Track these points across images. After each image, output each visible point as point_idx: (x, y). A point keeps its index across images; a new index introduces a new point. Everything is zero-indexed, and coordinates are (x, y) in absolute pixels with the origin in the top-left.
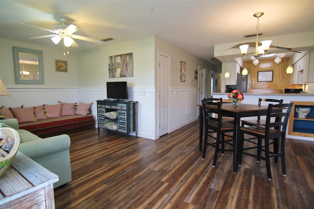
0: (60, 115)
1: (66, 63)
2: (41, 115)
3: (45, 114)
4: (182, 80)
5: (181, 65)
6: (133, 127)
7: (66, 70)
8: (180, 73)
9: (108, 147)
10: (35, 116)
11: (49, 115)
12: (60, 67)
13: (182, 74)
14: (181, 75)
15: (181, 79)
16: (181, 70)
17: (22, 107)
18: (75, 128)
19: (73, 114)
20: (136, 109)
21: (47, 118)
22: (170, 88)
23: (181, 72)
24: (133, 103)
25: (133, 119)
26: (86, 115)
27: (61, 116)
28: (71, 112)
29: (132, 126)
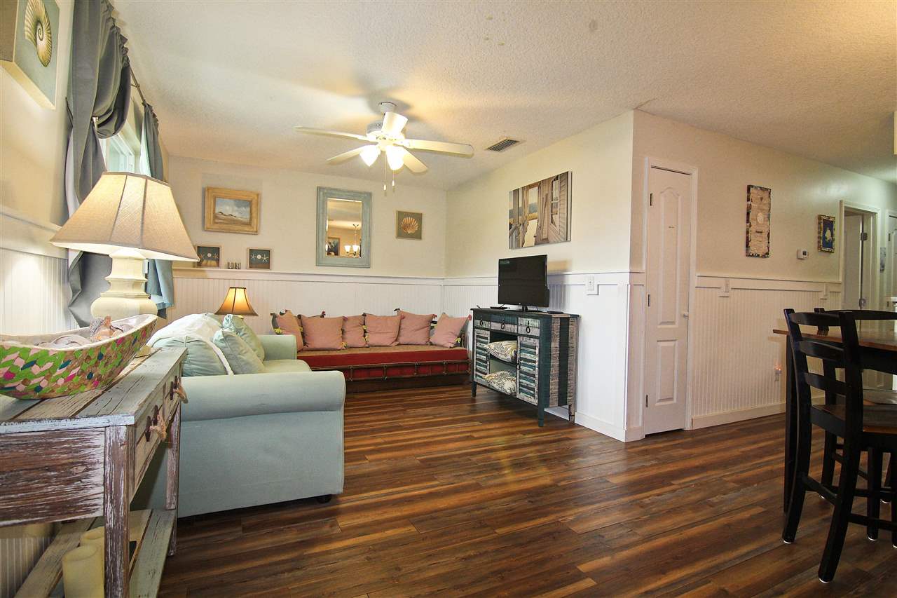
0: (396, 340)
1: (418, 217)
2: (354, 338)
3: (364, 336)
4: (753, 250)
5: (748, 200)
6: (559, 392)
7: (418, 236)
8: (744, 225)
9: (476, 435)
10: (343, 338)
11: (372, 339)
12: (406, 227)
13: (753, 229)
14: (748, 233)
15: (747, 246)
16: (748, 214)
17: (323, 316)
18: (422, 375)
19: (424, 342)
20: (572, 338)
21: (367, 346)
22: (694, 274)
23: (748, 221)
24: (561, 318)
25: (560, 366)
26: (451, 347)
27: (398, 345)
28: (420, 337)
29: (557, 387)
